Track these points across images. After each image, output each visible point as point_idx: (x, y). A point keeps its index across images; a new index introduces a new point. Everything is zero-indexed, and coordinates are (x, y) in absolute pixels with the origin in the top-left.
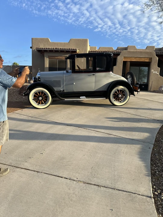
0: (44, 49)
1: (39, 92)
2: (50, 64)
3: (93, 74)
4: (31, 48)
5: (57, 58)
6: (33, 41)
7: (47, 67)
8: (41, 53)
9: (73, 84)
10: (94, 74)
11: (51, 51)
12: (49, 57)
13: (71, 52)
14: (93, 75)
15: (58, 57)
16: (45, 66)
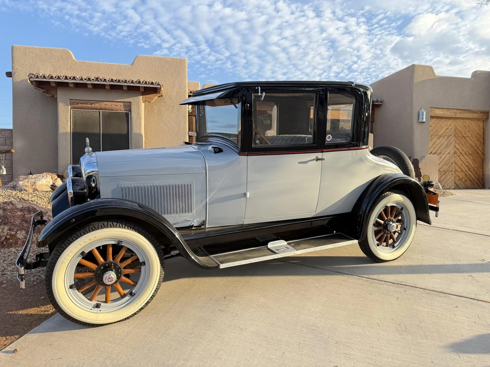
0: (59, 78)
1: (103, 250)
2: (75, 124)
3: (314, 156)
4: (9, 74)
5: (97, 105)
6: (16, 54)
7: (67, 133)
8: (47, 92)
9: (245, 195)
10: (319, 155)
11: (80, 86)
12: (73, 102)
13: (142, 90)
14: (318, 159)
15: (103, 105)
16: (62, 130)
